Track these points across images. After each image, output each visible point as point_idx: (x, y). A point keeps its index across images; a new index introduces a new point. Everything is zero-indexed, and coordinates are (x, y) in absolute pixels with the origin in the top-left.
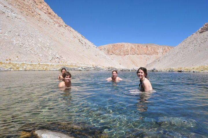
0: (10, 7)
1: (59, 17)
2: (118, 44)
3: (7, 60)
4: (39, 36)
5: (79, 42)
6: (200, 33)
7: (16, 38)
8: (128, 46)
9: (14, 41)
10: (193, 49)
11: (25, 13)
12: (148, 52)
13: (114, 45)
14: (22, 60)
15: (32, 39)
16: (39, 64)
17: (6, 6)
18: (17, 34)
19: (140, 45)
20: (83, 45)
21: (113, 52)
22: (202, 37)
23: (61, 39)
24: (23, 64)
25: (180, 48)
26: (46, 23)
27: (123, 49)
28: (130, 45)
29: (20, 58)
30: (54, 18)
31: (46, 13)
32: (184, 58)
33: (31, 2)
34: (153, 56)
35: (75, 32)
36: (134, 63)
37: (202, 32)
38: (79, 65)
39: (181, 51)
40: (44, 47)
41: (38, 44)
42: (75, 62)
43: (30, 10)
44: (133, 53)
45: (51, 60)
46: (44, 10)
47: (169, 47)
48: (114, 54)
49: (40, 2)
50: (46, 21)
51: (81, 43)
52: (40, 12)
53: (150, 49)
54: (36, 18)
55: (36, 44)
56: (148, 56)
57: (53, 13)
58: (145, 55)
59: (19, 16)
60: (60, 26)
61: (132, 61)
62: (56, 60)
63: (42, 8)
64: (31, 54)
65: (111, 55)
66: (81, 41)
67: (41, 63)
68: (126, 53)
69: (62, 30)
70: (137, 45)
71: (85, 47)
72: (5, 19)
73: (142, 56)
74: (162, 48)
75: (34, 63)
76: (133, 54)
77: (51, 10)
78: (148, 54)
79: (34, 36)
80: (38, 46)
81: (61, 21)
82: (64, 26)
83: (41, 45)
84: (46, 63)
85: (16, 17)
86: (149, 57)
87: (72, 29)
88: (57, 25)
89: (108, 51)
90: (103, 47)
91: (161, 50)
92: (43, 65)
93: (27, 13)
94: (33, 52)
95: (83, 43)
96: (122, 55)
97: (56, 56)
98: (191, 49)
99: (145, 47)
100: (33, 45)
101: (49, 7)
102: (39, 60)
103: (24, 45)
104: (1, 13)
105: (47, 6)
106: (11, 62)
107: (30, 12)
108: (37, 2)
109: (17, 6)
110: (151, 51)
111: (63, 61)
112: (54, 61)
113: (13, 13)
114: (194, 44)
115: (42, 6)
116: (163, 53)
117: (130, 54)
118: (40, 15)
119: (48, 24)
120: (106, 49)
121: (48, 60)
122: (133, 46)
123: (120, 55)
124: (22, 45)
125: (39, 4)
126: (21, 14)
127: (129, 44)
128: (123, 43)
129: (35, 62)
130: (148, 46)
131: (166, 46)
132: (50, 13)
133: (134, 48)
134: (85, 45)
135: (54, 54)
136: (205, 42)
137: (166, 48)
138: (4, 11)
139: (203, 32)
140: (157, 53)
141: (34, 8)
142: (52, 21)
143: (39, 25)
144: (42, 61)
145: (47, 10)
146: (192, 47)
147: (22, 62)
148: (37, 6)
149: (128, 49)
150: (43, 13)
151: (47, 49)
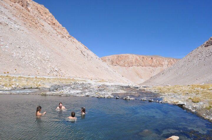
0: (14, 19)
1: (64, 28)
2: (123, 55)
3: (5, 73)
4: (39, 49)
5: (80, 53)
6: (205, 46)
7: (17, 50)
8: (132, 57)
9: (14, 53)
10: (198, 62)
11: (28, 24)
12: (153, 64)
13: (119, 56)
14: (20, 73)
15: (32, 52)
16: (36, 77)
17: (10, 18)
18: (18, 46)
19: (145, 57)
20: (85, 57)
21: (118, 62)
22: (207, 51)
23: (62, 51)
24: (20, 77)
25: (185, 61)
26: (49, 35)
27: (127, 60)
28: (135, 57)
29: (18, 71)
30: (57, 28)
31: (50, 24)
32: (189, 72)
33: (36, 13)
34: (157, 68)
35: (78, 43)
36: (138, 74)
37: (207, 46)
38: (77, 79)
39: (186, 65)
40: (44, 60)
41: (38, 56)
42: (73, 76)
43: (34, 21)
44: (137, 64)
45: (49, 74)
46: (48, 20)
47: (175, 60)
48: (118, 65)
49: (45, 13)
50: (49, 32)
51: (83, 54)
52: (44, 23)
53: (154, 61)
54: (39, 29)
55: (35, 57)
56: (153, 68)
57: (58, 24)
58: (150, 67)
59: (22, 28)
60: (63, 37)
61: (136, 73)
62: (54, 73)
63: (47, 18)
64: (30, 67)
65: (115, 66)
66: (84, 53)
67: (38, 77)
68: (130, 64)
69: (65, 41)
70: (141, 56)
71: (87, 59)
72: (8, 31)
73: (147, 68)
74: (167, 60)
75: (31, 77)
76: (138, 66)
77: (55, 21)
78: (153, 66)
79: (35, 48)
80: (37, 58)
81: (65, 32)
82: (68, 37)
83: (40, 57)
84: (43, 77)
85: (19, 29)
86: (154, 70)
87: (75, 40)
88: (59, 36)
89: (112, 62)
90: (107, 58)
91: (166, 62)
92: (40, 78)
93: (30, 24)
94: (32, 65)
95: (85, 54)
96: (126, 66)
97: (54, 69)
98: (196, 63)
99: (150, 59)
100: (33, 57)
101: (54, 18)
102: (37, 73)
103: (24, 58)
104: (5, 25)
105: (52, 17)
106: (9, 75)
107: (34, 23)
108: (42, 13)
109: (21, 18)
110: (156, 63)
111: (61, 74)
112: (52, 74)
113: (16, 25)
114: (199, 58)
115: (47, 17)
116: (168, 65)
117: (135, 65)
118: (43, 26)
119: (51, 35)
120: (111, 60)
121: (46, 73)
122: (138, 58)
123: (124, 66)
124: (22, 57)
125: (44, 14)
126: (24, 25)
127: (134, 55)
128: (128, 54)
129: (33, 76)
130: (153, 58)
131: (171, 58)
132: (54, 24)
133: (139, 60)
134: (87, 57)
135: (53, 67)
136: (210, 55)
137: (172, 60)
138: (7, 23)
139: (209, 45)
140: (162, 65)
141: (39, 19)
142: (55, 32)
143: (41, 36)
144: (39, 75)
145: (51, 21)
146: (197, 61)
147: (19, 76)
148: (42, 17)
149: (133, 61)
150: (47, 24)
151: (46, 62)
